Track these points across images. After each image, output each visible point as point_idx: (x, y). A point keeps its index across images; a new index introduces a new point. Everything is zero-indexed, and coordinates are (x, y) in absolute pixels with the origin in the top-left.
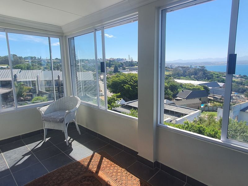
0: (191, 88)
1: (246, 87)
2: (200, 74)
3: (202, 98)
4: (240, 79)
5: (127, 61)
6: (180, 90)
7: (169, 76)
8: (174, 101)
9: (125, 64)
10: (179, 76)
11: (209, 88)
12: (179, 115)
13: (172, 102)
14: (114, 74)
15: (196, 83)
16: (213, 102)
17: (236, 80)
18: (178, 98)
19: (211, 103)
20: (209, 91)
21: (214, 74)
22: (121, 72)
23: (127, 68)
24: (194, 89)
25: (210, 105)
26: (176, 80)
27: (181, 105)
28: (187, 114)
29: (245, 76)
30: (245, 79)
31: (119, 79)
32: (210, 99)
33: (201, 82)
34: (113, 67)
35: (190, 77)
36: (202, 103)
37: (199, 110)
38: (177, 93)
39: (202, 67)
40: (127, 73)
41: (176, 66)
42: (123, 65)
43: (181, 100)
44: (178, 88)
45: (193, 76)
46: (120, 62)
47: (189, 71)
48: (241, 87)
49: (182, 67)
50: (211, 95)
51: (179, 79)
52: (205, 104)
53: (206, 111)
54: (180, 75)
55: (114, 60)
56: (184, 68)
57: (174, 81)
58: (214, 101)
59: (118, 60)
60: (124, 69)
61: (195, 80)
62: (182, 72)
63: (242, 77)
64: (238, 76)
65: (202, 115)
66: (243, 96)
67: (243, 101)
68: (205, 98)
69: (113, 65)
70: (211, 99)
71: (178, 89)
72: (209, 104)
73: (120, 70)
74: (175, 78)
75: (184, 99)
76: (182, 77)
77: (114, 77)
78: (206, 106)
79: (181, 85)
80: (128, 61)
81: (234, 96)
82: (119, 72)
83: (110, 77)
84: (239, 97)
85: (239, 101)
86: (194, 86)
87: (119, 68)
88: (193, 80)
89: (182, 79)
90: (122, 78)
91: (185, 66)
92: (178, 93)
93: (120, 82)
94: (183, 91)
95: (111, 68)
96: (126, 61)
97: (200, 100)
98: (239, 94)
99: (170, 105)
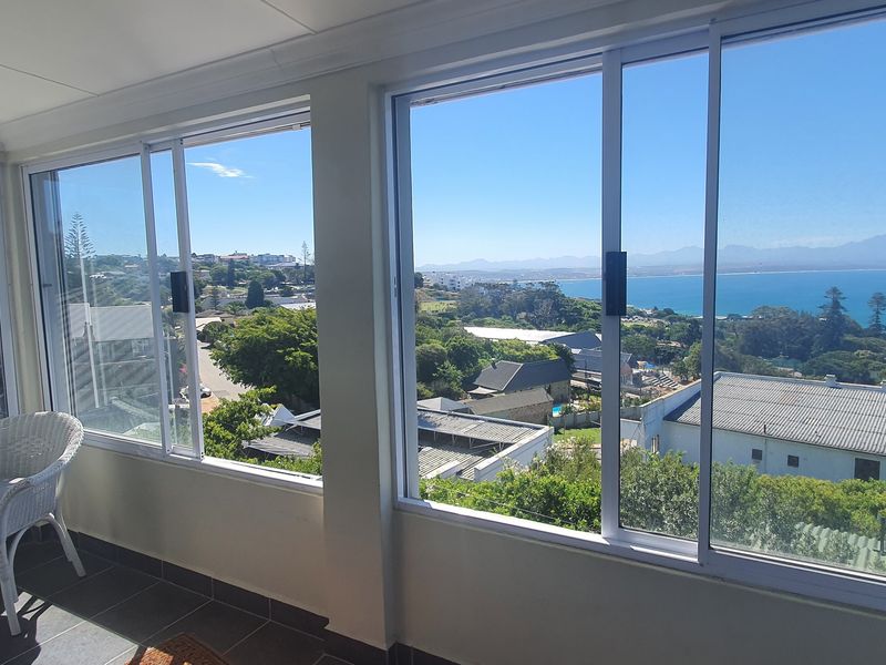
0: (518, 354)
1: (674, 344)
2: (545, 306)
3: (555, 386)
4: (655, 320)
5: (297, 266)
6: (485, 364)
7: (449, 315)
8: (466, 401)
9: (292, 275)
10: (479, 315)
11: (574, 351)
12: (485, 448)
13: (460, 404)
14: (247, 312)
15: (533, 337)
16: (585, 396)
17: (646, 325)
18: (480, 391)
19: (580, 399)
20: (573, 361)
21: (585, 306)
22: (275, 303)
23: (298, 288)
24: (527, 358)
25: (578, 407)
26: (469, 330)
27: (491, 415)
28: (511, 444)
29: (669, 312)
30: (670, 319)
31: (267, 330)
32: (577, 389)
33: (548, 332)
34: (243, 286)
35: (514, 319)
36: (556, 403)
37: (547, 428)
38: (477, 373)
39: (548, 285)
40: (297, 307)
41: (470, 281)
42: (283, 279)
43: (490, 396)
44: (478, 357)
45: (524, 314)
46: (271, 267)
47: (509, 299)
48: (661, 344)
49: (489, 286)
50: (580, 373)
51: (481, 324)
52: (564, 406)
53: (568, 428)
54: (482, 310)
55: (246, 262)
56: (495, 287)
57: (465, 334)
58: (589, 392)
59: (265, 259)
60: (288, 293)
61: (530, 329)
62: (489, 300)
63: (659, 316)
64: (649, 312)
65: (557, 444)
66: (667, 373)
67: (668, 389)
68: (563, 384)
69: (245, 278)
70: (580, 388)
71: (480, 360)
72: (576, 405)
73: (273, 295)
74: (467, 322)
75: (499, 392)
76: (488, 319)
77: (246, 325)
78: (568, 411)
79: (488, 345)
80: (302, 263)
81: (645, 374)
82: (268, 304)
83: (232, 325)
84: (657, 376)
85: (658, 388)
86: (528, 347)
87: (265, 290)
88: (524, 326)
89: (489, 325)
90: (280, 325)
91: (498, 280)
92: (480, 373)
93: (271, 343)
94: (493, 364)
95: (236, 289)
96: (294, 264)
97: (549, 391)
98: (657, 368)
99: (455, 416)
